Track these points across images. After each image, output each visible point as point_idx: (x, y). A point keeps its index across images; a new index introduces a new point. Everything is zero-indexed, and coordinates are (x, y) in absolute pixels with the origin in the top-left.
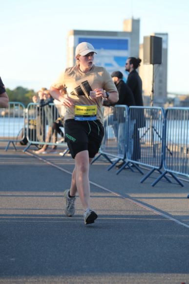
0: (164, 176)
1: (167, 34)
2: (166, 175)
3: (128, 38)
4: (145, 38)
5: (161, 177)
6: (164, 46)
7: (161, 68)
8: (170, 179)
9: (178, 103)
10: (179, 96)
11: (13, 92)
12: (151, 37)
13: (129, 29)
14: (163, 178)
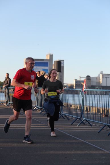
0: (62, 116)
1: (63, 60)
2: (63, 116)
3: (48, 62)
4: (55, 62)
5: (61, 116)
6: (62, 65)
7: (61, 74)
8: (64, 117)
9: (68, 87)
10: (68, 85)
11: (2, 83)
12: (57, 61)
13: (48, 58)
14: (62, 117)
